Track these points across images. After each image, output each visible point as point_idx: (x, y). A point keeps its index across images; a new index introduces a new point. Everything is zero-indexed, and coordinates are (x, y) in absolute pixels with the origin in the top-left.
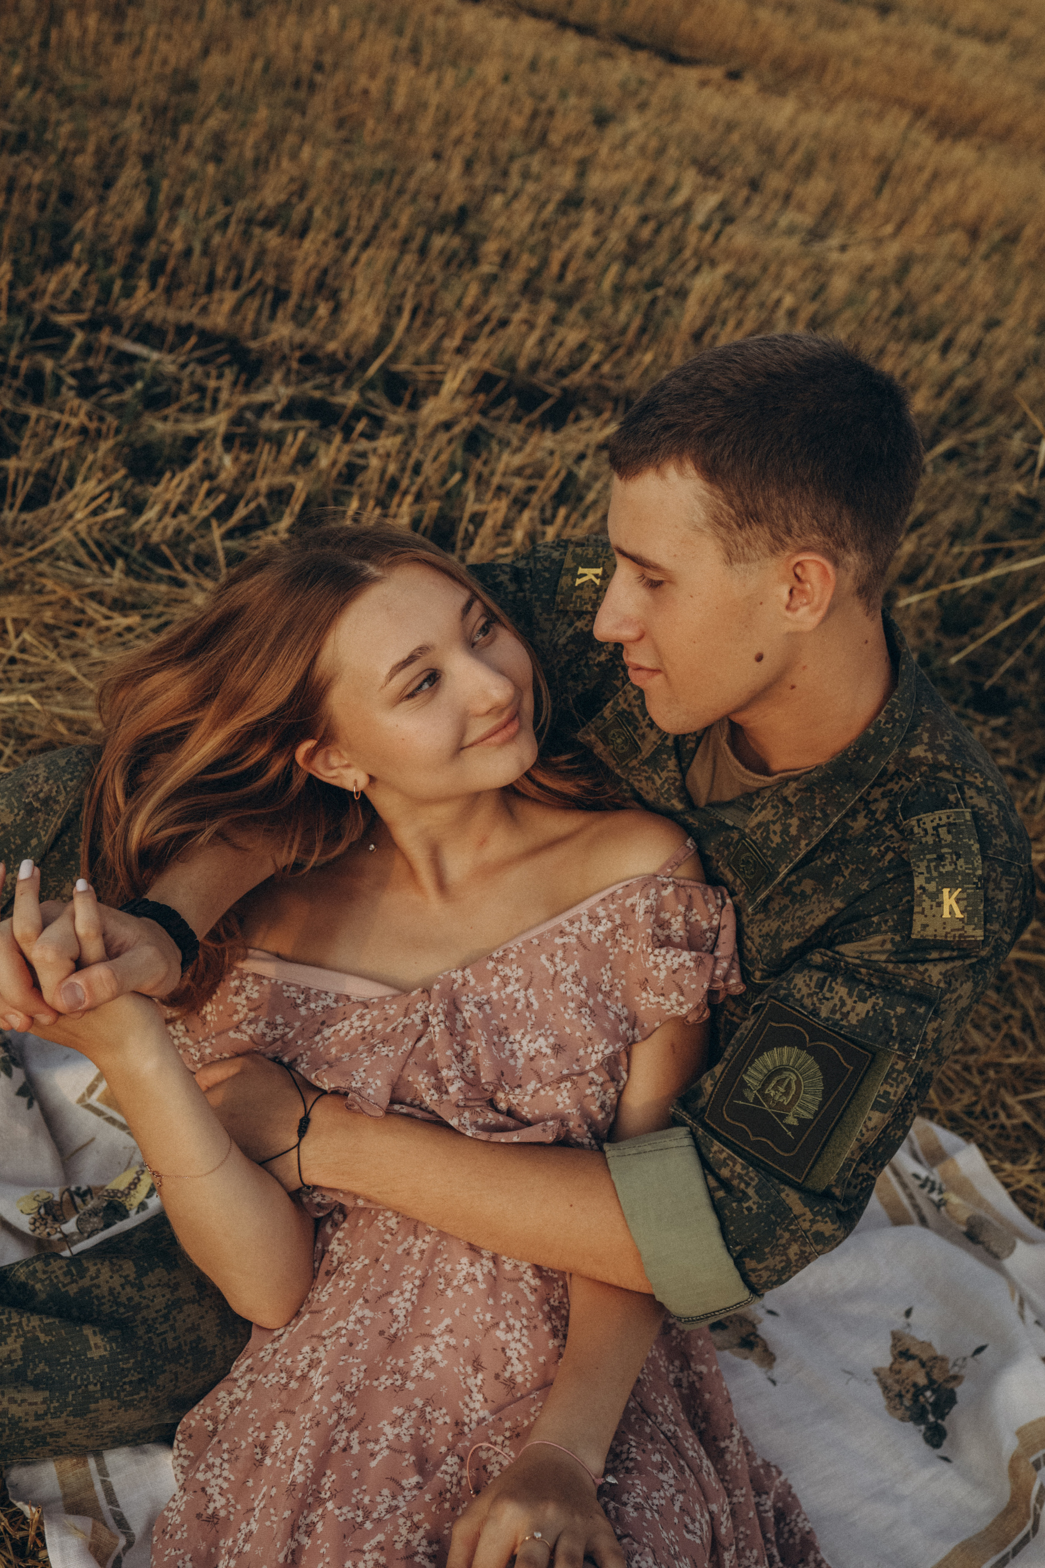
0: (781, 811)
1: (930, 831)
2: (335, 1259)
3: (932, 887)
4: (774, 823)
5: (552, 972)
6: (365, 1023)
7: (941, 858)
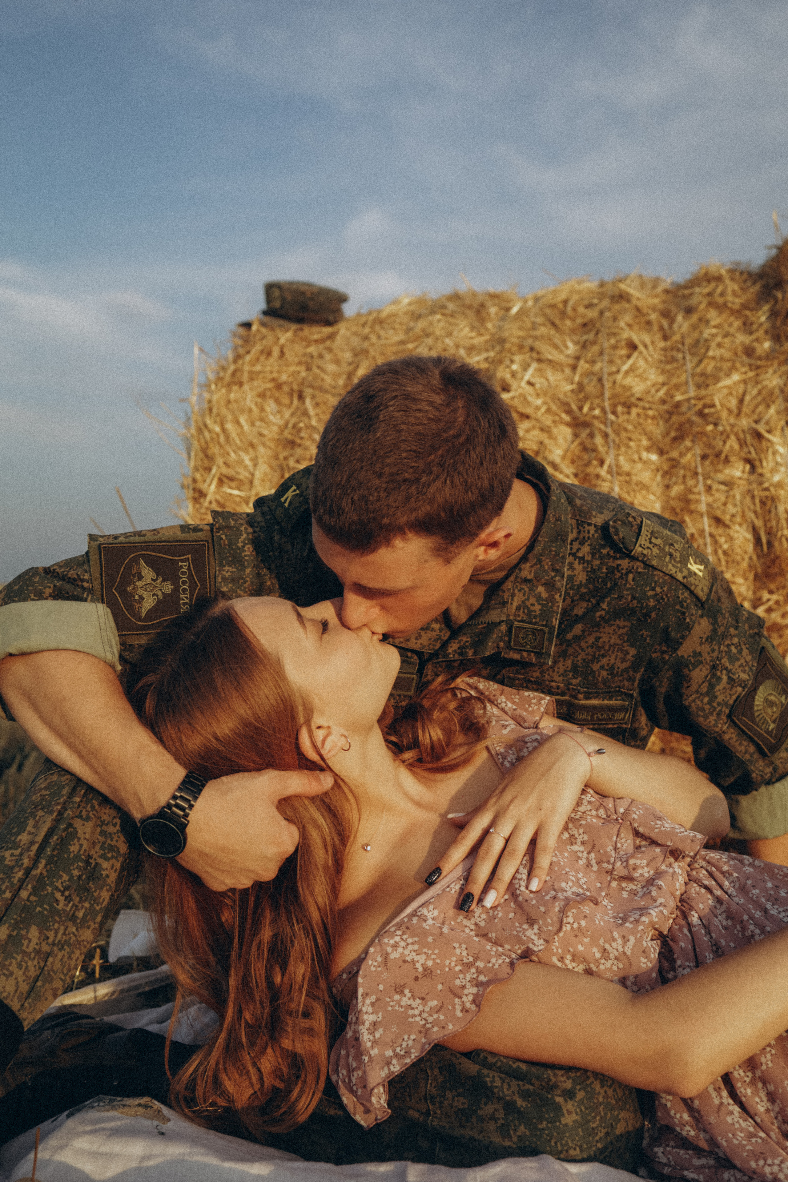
0: (527, 589)
1: (651, 546)
7: (670, 555)
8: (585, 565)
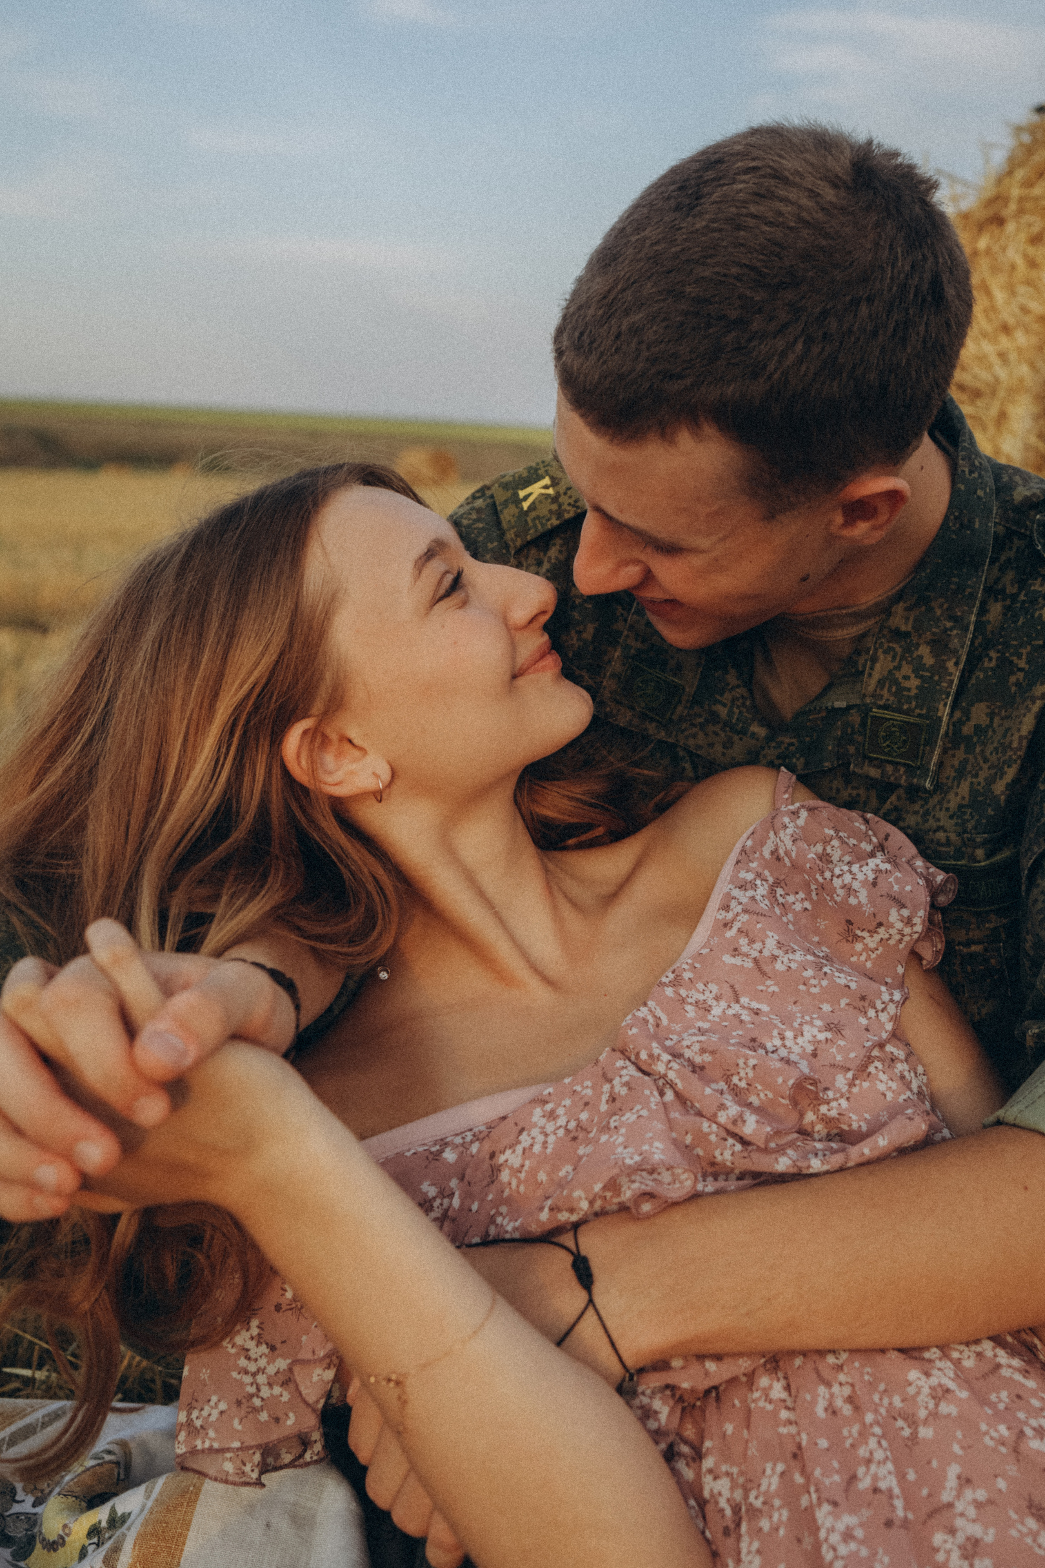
0: (899, 650)
2: (723, 1503)
4: (898, 668)
5: (749, 964)
6: (562, 1121)
8: (1008, 602)
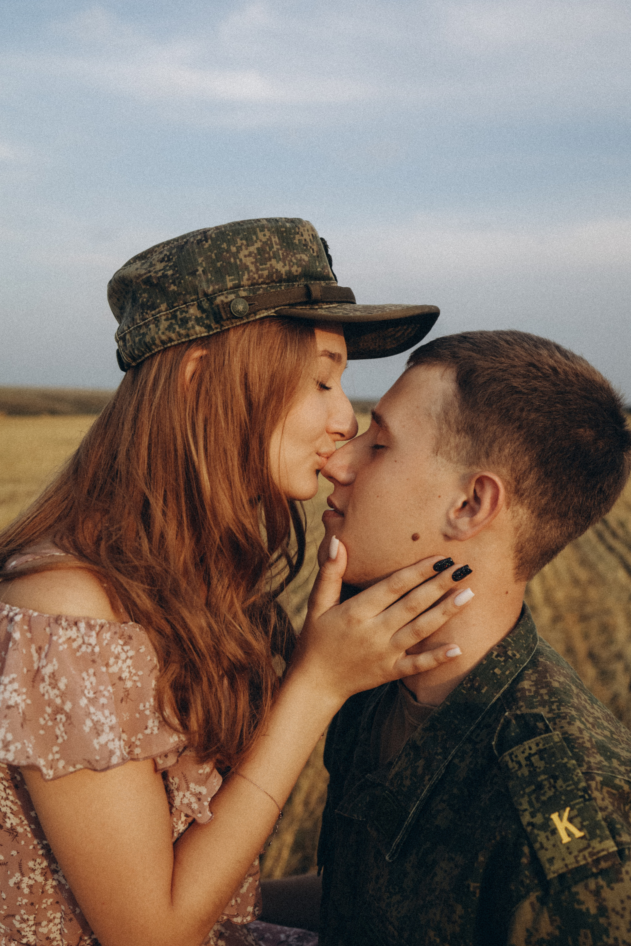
1: (524, 763)
3: (539, 819)
7: (540, 787)
